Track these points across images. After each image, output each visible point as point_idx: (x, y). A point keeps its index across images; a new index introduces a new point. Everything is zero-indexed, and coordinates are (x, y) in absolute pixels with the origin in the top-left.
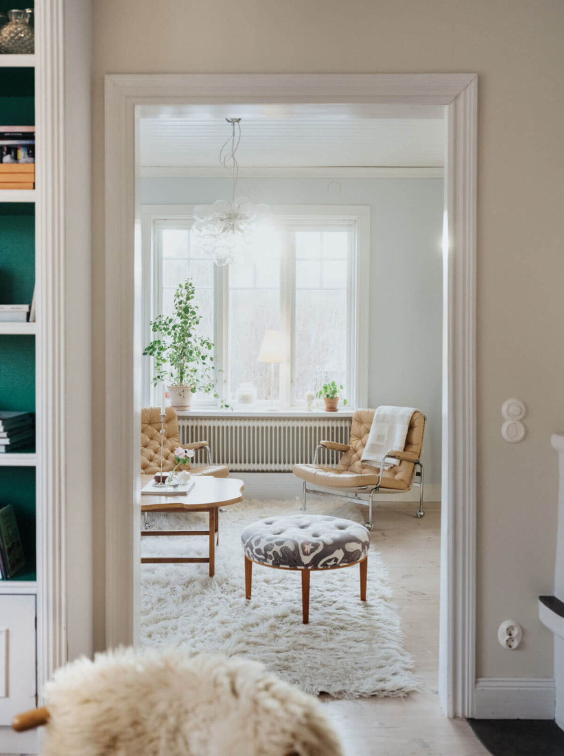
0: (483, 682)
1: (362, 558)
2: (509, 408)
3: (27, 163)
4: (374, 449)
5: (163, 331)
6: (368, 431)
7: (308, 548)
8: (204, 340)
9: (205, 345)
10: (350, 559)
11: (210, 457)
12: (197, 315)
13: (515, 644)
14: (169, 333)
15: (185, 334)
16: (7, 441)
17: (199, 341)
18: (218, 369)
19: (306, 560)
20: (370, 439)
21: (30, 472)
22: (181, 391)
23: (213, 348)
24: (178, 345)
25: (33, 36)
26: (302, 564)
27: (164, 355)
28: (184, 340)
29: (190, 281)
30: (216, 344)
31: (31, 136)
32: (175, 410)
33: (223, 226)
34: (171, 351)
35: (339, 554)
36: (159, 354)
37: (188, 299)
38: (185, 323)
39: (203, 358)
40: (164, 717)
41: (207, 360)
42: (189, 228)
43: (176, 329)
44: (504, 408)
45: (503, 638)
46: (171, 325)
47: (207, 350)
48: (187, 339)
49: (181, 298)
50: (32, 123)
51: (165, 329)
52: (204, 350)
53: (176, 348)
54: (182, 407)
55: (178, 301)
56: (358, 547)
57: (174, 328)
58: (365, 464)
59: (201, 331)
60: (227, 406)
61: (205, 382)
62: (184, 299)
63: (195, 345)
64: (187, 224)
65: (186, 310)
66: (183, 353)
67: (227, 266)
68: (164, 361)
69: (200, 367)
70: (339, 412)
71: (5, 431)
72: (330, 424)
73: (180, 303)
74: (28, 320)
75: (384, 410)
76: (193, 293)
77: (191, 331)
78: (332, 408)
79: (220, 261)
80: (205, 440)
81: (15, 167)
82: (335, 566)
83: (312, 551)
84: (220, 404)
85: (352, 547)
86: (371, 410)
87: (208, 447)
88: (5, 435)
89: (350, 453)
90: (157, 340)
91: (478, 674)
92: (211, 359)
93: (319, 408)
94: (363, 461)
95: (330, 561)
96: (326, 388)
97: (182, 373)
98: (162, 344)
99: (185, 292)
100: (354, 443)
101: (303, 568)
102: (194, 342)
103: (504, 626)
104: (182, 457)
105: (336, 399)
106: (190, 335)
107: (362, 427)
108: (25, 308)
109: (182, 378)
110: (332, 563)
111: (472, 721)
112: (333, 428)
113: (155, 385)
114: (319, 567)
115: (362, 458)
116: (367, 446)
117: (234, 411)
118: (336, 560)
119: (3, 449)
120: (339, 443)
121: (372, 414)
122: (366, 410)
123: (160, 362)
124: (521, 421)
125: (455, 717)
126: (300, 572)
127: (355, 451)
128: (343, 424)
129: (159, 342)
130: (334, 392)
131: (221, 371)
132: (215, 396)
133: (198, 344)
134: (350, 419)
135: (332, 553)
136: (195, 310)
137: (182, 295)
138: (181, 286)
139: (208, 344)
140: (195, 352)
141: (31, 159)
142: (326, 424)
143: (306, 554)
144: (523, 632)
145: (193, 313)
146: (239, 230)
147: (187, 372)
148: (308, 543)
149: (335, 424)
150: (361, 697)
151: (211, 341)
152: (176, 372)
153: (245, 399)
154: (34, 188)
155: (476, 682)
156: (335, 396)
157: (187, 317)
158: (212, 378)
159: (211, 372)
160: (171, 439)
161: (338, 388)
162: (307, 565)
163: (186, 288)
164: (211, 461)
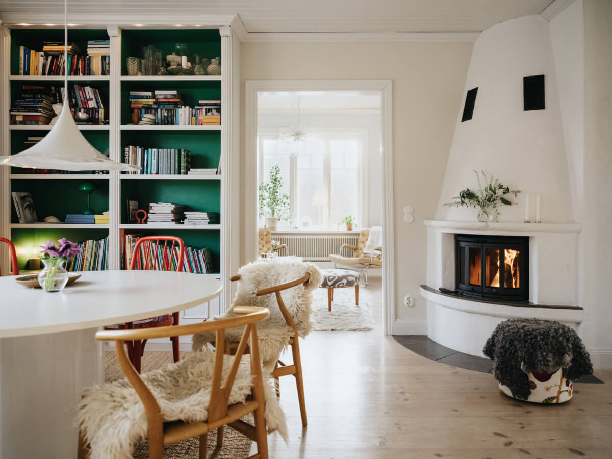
0: (398, 320)
1: (356, 284)
2: (407, 210)
3: (217, 115)
4: (370, 247)
5: (264, 190)
6: (367, 239)
7: (331, 278)
8: (285, 194)
9: (285, 197)
10: (350, 284)
11: (288, 252)
12: (281, 182)
13: (411, 305)
14: (267, 191)
15: (275, 192)
16: (208, 221)
17: (282, 196)
18: (292, 209)
19: (330, 283)
20: (368, 243)
21: (218, 231)
22: (273, 221)
23: (289, 199)
24: (271, 197)
25: (220, 69)
26: (328, 285)
27: (264, 202)
28: (274, 195)
29: (277, 166)
30: (291, 197)
31: (220, 105)
32: (270, 230)
33: (293, 138)
34: (268, 200)
35: (345, 281)
36: (262, 202)
37: (277, 174)
38: (275, 186)
39: (284, 204)
40: (274, 276)
41: (286, 205)
42: (277, 139)
43: (271, 189)
44: (405, 210)
45: (406, 302)
46: (268, 188)
47: (286, 200)
48: (276, 194)
49: (273, 174)
50: (220, 99)
51: (265, 189)
52: (285, 200)
53: (271, 199)
54: (273, 228)
55: (271, 175)
56: (354, 279)
57: (269, 188)
58: (365, 255)
59: (283, 190)
60: (296, 228)
61: (286, 216)
62: (275, 174)
63: (280, 197)
64: (276, 137)
65: (276, 180)
66: (274, 201)
67: (296, 157)
68: (265, 205)
69: (283, 208)
70: (353, 230)
71: (208, 216)
72: (349, 237)
73: (273, 176)
74: (217, 174)
75: (375, 228)
76: (279, 171)
77: (278, 190)
78: (350, 229)
79: (292, 154)
80: (285, 243)
81: (213, 117)
82: (343, 287)
83: (333, 279)
84: (293, 227)
85: (351, 279)
86: (369, 229)
87: (287, 247)
88: (208, 218)
89: (358, 250)
90: (261, 194)
91: (396, 317)
92: (288, 204)
93: (343, 229)
94: (365, 254)
95: (340, 284)
96: (346, 218)
97: (273, 211)
98: (263, 197)
99: (275, 171)
100: (360, 245)
101: (328, 287)
102: (279, 196)
103: (406, 297)
104: (274, 245)
105: (352, 224)
106: (277, 192)
107: (365, 238)
108: (216, 170)
109: (273, 214)
110: (342, 285)
111: (394, 336)
112: (350, 239)
113: (260, 217)
114: (336, 286)
115: (364, 252)
116: (366, 247)
117: (300, 230)
118: (343, 284)
119: (207, 223)
120: (353, 246)
121: (369, 231)
122: (366, 229)
123: (262, 206)
124: (412, 215)
125: (387, 335)
126: (327, 289)
127: (361, 249)
128: (355, 237)
129: (262, 196)
130: (351, 221)
131: (293, 210)
132: (291, 223)
133: (281, 197)
134: (358, 234)
135: (341, 280)
136: (280, 180)
137: (273, 172)
138: (273, 168)
139: (287, 197)
140: (280, 201)
141: (219, 114)
142: (347, 237)
143: (330, 281)
144: (414, 300)
145: (280, 181)
146: (301, 139)
147: (276, 210)
148: (331, 276)
149: (351, 237)
150: (350, 330)
151: (288, 196)
152: (270, 211)
153: (305, 224)
154: (220, 124)
155: (395, 320)
156: (351, 223)
157: (276, 183)
158: (289, 214)
159: (288, 211)
160: (268, 244)
161: (353, 219)
162: (330, 286)
163: (276, 169)
164: (288, 254)
